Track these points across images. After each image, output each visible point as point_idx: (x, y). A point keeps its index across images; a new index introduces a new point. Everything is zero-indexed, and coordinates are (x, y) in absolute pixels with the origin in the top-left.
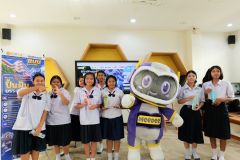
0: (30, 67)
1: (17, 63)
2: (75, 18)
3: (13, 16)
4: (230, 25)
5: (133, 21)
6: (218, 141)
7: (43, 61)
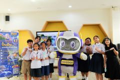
1: (6, 35)
7: (18, 34)
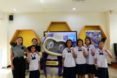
5: (74, 9)
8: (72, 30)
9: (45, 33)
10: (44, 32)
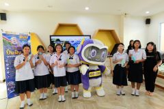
0: (21, 41)
2: (49, 6)
3: (7, 5)
4: (148, 12)
5: (87, 9)
6: (136, 84)
7: (29, 37)
8: (84, 34)
9: (52, 38)
10: (51, 36)
